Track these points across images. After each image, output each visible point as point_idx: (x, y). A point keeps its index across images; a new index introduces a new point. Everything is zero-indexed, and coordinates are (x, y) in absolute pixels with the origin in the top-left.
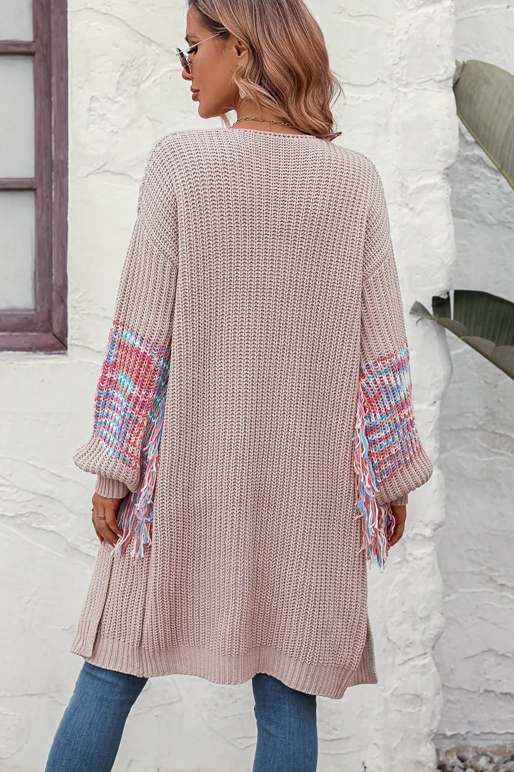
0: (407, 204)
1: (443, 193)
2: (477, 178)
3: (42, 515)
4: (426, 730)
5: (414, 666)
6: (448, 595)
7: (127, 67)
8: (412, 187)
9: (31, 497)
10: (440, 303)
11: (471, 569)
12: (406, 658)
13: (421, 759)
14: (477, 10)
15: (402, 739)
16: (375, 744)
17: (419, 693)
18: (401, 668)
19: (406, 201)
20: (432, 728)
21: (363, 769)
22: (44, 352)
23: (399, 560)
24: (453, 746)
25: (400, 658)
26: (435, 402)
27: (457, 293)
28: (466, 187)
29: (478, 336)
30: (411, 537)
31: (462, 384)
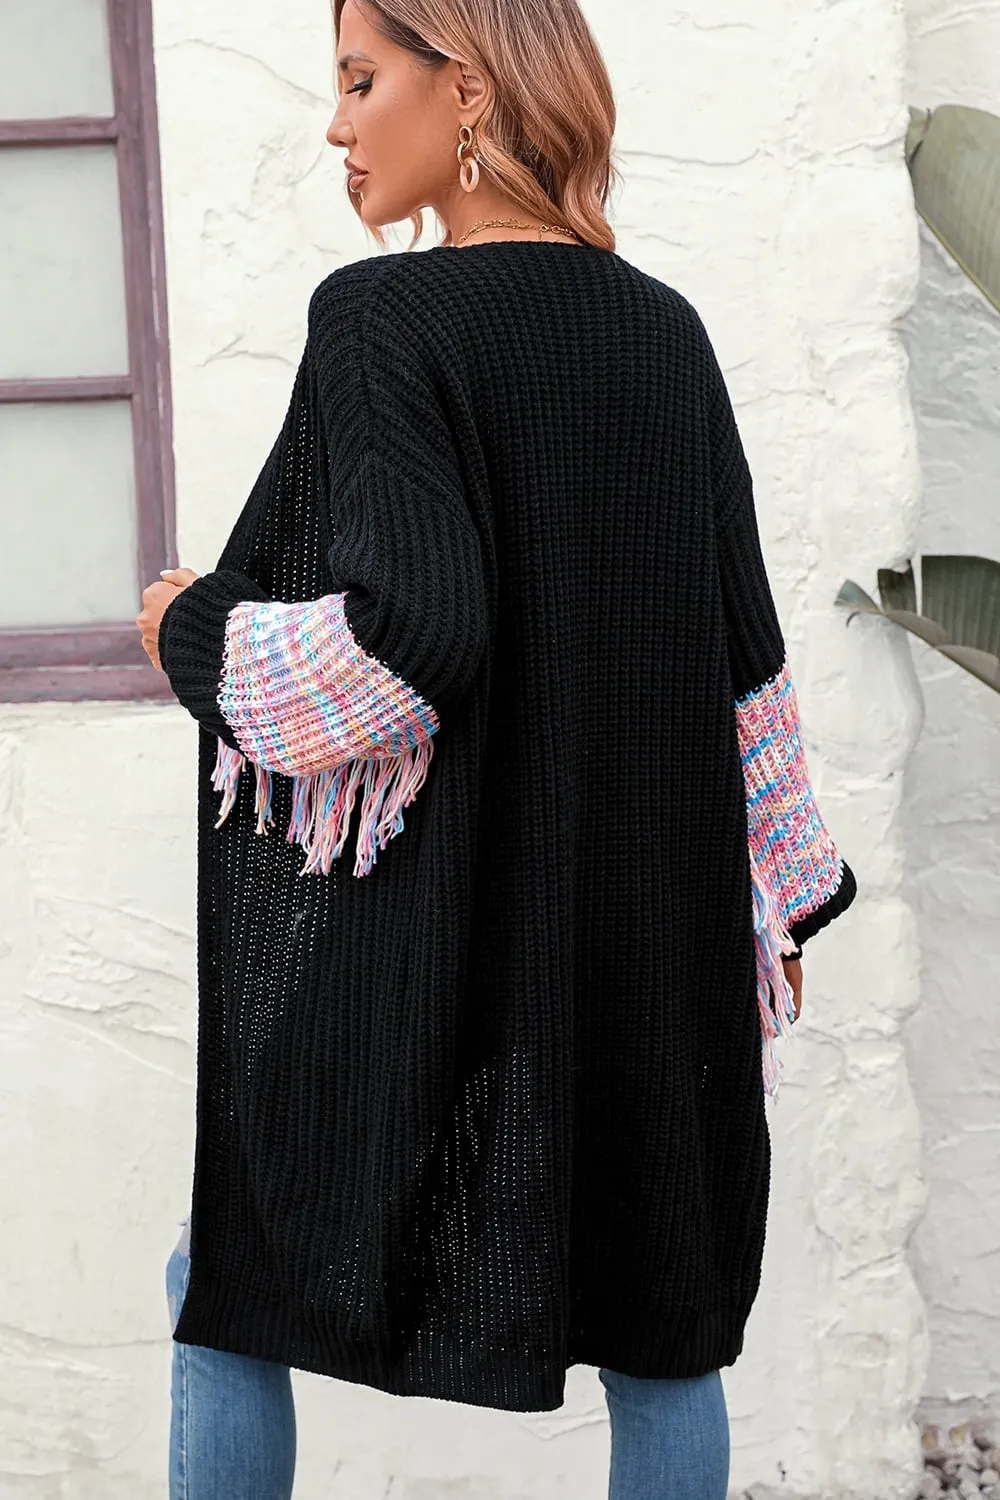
0: (823, 392)
1: (891, 365)
2: (971, 341)
3: (153, 1008)
4: (898, 1401)
5: (871, 1281)
6: (944, 1138)
7: (271, 150)
8: (831, 359)
9: (131, 973)
10: (893, 582)
11: (986, 1086)
12: (854, 1265)
13: (889, 1456)
14: (960, 13)
15: (852, 1418)
16: (800, 1429)
17: (880, 1332)
18: (845, 1285)
19: (821, 387)
20: (909, 1397)
21: (780, 1475)
22: (158, 701)
23: (833, 1078)
24: (964, 1420)
25: (843, 1266)
26: (891, 775)
27: (927, 561)
28: (950, 358)
29: (971, 645)
30: (854, 1034)
31: (955, 738)
